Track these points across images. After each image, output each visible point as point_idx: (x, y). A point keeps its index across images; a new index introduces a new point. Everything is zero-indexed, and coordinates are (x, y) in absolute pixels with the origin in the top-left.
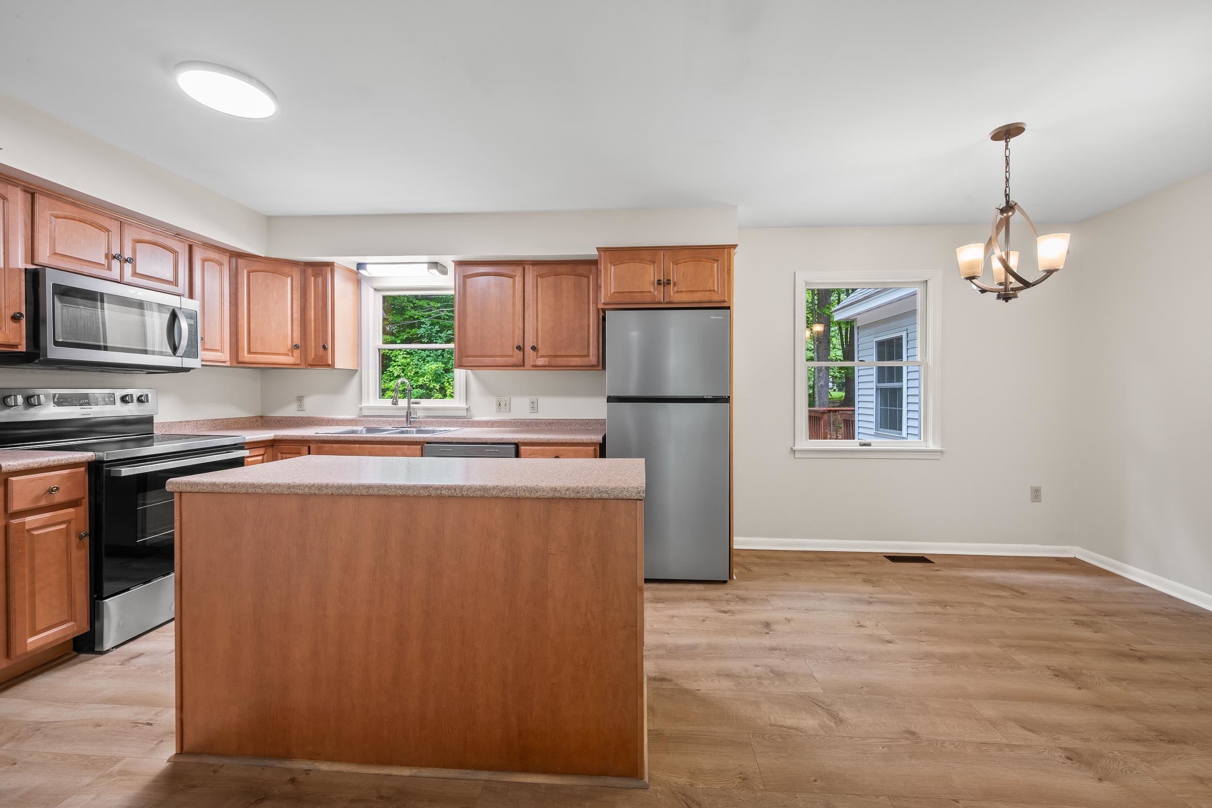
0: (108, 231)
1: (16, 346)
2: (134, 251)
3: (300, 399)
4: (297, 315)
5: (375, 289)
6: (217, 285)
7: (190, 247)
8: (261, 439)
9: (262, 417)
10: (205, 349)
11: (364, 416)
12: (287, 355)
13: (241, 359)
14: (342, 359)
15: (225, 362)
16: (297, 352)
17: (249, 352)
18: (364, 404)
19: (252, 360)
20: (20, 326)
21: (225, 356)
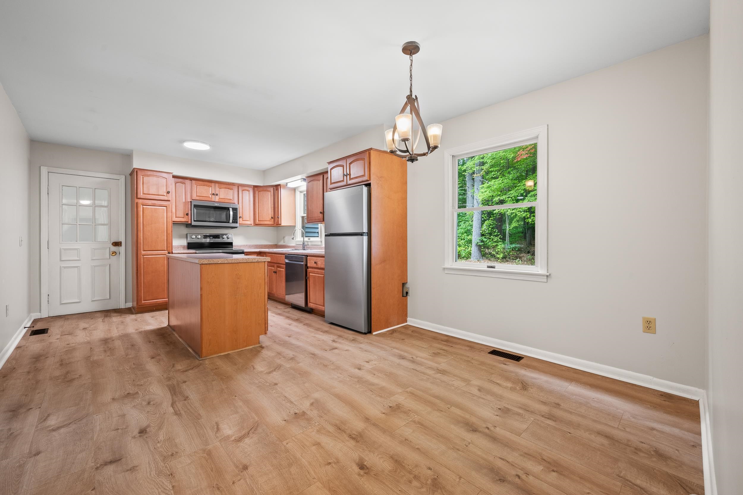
0: (211, 187)
1: (188, 222)
2: (219, 191)
3: (284, 237)
4: (272, 206)
5: (301, 192)
6: (248, 198)
7: (238, 186)
8: (253, 251)
9: (276, 245)
10: (243, 220)
11: (297, 245)
12: (270, 221)
13: (256, 223)
14: (285, 222)
15: (252, 224)
16: (273, 220)
17: (259, 221)
18: (296, 240)
19: (259, 223)
20: (188, 217)
21: (251, 222)
